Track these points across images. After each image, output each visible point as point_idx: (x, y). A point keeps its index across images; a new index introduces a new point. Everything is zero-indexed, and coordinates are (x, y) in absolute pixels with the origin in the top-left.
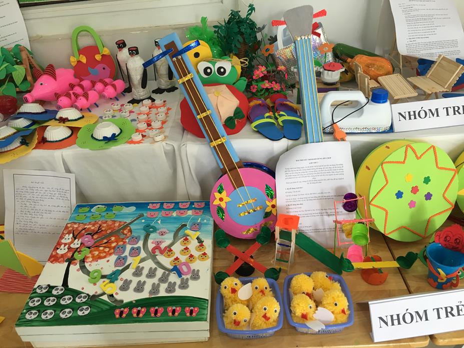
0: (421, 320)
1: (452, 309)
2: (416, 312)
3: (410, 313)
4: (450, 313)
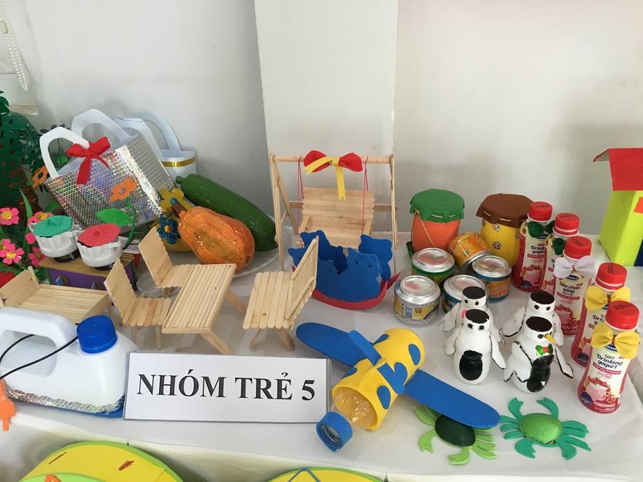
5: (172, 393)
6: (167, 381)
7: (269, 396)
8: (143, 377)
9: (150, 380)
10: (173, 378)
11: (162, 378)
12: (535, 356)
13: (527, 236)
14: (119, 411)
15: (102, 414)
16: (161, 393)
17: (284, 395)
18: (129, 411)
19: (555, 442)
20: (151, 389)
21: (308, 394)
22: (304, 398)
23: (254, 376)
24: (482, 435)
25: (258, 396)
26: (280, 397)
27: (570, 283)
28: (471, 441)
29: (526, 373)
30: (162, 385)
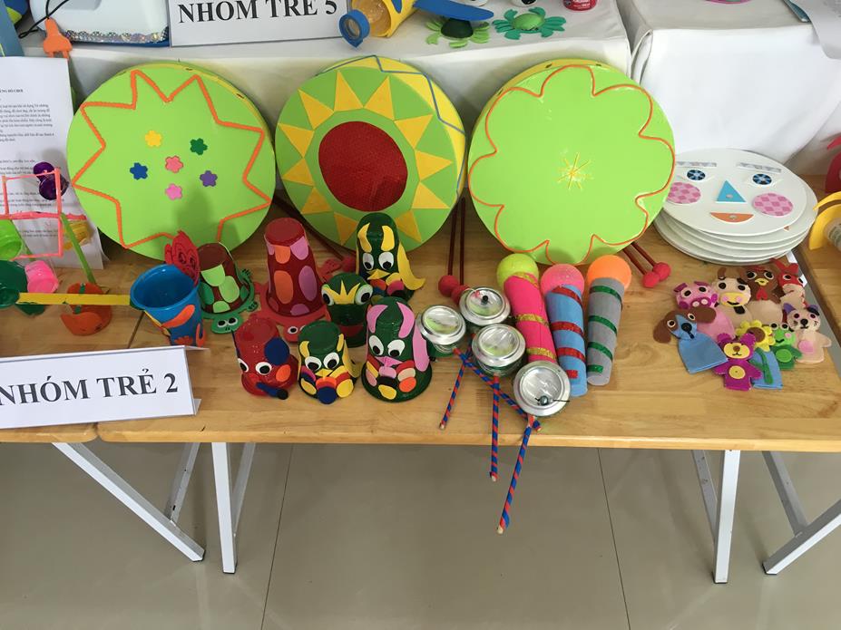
0: (75, 397)
1: (132, 381)
2: (65, 382)
3: (54, 384)
4: (129, 387)
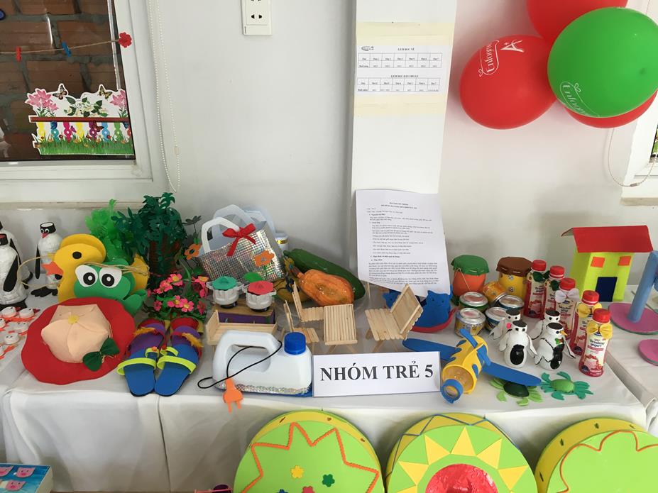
5: (344, 378)
6: (340, 371)
7: (405, 376)
8: (323, 370)
9: (328, 371)
10: (343, 369)
11: (336, 369)
12: (555, 345)
13: (533, 281)
14: (310, 392)
15: (299, 395)
16: (337, 378)
17: (414, 374)
18: (316, 392)
19: (573, 392)
20: (330, 377)
21: (429, 374)
22: (427, 376)
23: (395, 365)
24: (531, 391)
25: (398, 377)
26: (412, 376)
27: (565, 306)
28: (528, 395)
29: (550, 357)
30: (337, 374)
